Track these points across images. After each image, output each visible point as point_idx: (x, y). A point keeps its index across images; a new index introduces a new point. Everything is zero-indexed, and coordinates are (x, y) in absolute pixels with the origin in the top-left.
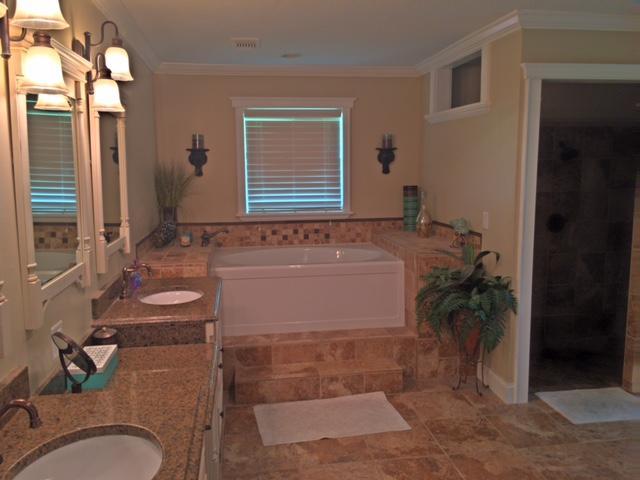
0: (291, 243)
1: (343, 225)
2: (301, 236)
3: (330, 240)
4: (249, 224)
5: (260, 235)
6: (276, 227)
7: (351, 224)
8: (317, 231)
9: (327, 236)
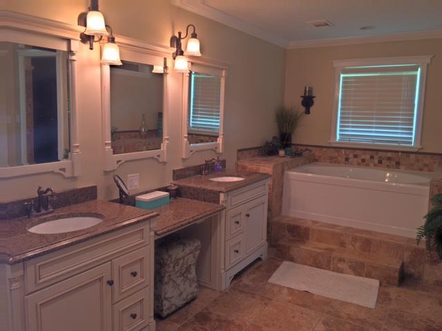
0: (368, 165)
1: (412, 156)
2: (376, 161)
3: (401, 167)
4: (338, 149)
5: (345, 157)
6: (358, 152)
7: (420, 157)
8: (389, 159)
9: (398, 164)
